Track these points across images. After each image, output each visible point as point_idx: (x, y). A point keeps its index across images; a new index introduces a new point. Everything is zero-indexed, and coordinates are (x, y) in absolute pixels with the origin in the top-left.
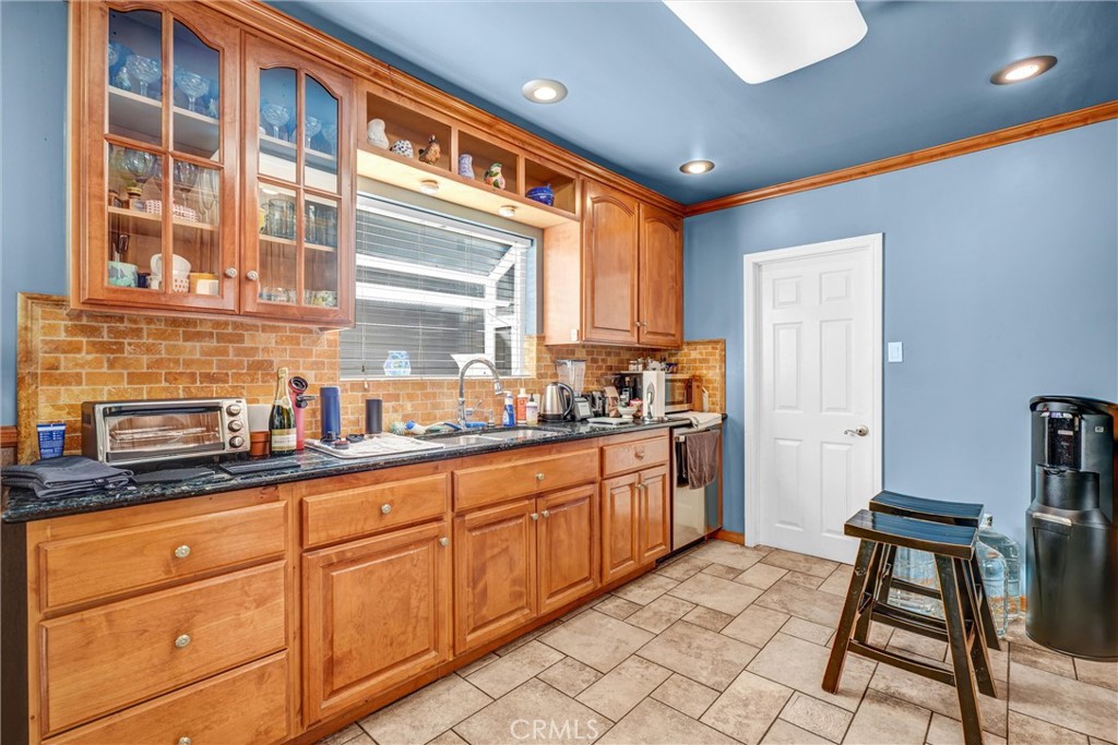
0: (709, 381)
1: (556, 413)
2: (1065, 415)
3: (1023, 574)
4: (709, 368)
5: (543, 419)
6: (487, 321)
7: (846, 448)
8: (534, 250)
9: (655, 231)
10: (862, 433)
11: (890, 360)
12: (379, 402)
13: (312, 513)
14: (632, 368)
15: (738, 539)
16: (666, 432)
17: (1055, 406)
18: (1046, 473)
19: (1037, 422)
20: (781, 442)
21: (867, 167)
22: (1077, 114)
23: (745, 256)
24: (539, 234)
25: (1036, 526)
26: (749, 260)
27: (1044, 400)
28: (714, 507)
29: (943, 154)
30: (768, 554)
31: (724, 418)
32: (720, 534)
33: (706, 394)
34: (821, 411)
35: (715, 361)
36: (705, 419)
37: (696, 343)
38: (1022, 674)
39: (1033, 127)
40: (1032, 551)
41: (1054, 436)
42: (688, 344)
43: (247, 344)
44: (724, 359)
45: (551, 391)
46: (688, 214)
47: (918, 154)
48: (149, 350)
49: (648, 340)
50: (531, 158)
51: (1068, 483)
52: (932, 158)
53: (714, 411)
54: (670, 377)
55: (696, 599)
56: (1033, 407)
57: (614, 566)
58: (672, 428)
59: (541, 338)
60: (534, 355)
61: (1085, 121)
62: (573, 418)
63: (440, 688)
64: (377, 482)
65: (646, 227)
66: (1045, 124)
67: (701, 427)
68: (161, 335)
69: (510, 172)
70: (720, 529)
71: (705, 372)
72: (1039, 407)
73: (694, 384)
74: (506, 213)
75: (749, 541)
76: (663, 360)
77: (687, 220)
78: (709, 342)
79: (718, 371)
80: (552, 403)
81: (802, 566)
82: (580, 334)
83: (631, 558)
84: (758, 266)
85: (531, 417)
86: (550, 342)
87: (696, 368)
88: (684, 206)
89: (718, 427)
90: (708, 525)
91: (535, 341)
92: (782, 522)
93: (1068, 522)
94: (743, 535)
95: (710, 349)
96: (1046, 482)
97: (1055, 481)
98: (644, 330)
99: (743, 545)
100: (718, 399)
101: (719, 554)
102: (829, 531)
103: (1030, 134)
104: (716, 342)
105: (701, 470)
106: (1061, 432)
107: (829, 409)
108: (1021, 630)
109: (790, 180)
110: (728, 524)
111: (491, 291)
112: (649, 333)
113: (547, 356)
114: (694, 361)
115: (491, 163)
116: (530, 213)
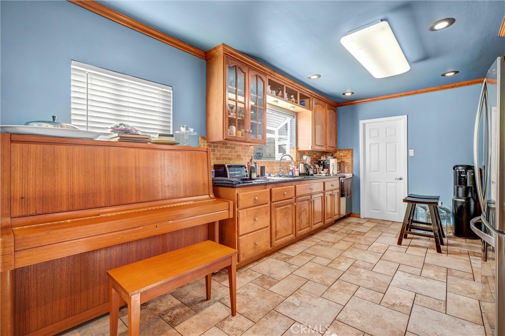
0: (346, 163)
1: (303, 172)
2: (463, 170)
3: (452, 219)
4: (347, 158)
5: (300, 174)
6: (276, 142)
7: (395, 184)
8: (295, 119)
9: (330, 112)
10: (401, 179)
11: (410, 155)
12: (264, 167)
13: (273, 192)
14: (322, 159)
15: (358, 216)
16: (338, 178)
17: (460, 168)
18: (458, 187)
19: (455, 173)
20: (373, 183)
21: (402, 94)
22: (466, 82)
23: (360, 121)
24: (296, 114)
25: (455, 203)
26: (361, 122)
27: (457, 166)
28: (349, 205)
29: (426, 91)
30: (369, 220)
31: (353, 175)
32: (351, 215)
33: (346, 168)
34: (387, 172)
35: (349, 156)
36: (349, 175)
37: (342, 150)
38: (451, 242)
39: (453, 85)
40: (454, 211)
41: (460, 177)
42: (339, 150)
43: (236, 150)
44: (352, 156)
45: (301, 166)
46: (338, 106)
47: (418, 91)
48: (219, 151)
49: (328, 149)
50: (302, 93)
51: (464, 190)
52: (423, 92)
53: (349, 173)
54: (339, 161)
55: (353, 229)
56: (454, 168)
57: (327, 219)
58: (340, 178)
59: (297, 148)
60: (295, 154)
61: (468, 84)
62: (309, 174)
63: (293, 246)
64: (282, 186)
65: (328, 111)
66: (457, 85)
67: (347, 178)
68: (221, 147)
69: (296, 97)
70: (351, 213)
71: (345, 160)
72: (456, 168)
73: (342, 164)
74: (292, 109)
75: (362, 216)
76: (332, 156)
77: (338, 108)
78: (347, 150)
79: (350, 159)
80: (302, 169)
81: (381, 222)
82: (312, 147)
83: (330, 218)
84: (364, 124)
85: (297, 174)
86: (300, 149)
87: (342, 159)
88: (338, 103)
89: (351, 178)
90: (346, 212)
91: (295, 150)
92: (373, 210)
93: (464, 201)
94: (360, 214)
95: (347, 152)
96: (458, 190)
97: (460, 189)
98: (328, 146)
99: (360, 218)
100: (350, 169)
101: (353, 220)
102: (390, 211)
103: (453, 87)
104: (349, 150)
105: (348, 192)
106: (462, 175)
107: (389, 172)
108: (451, 234)
109: (377, 97)
110: (354, 211)
111: (277, 132)
112: (329, 147)
113: (298, 154)
114: (341, 156)
115: (291, 95)
116: (298, 108)
